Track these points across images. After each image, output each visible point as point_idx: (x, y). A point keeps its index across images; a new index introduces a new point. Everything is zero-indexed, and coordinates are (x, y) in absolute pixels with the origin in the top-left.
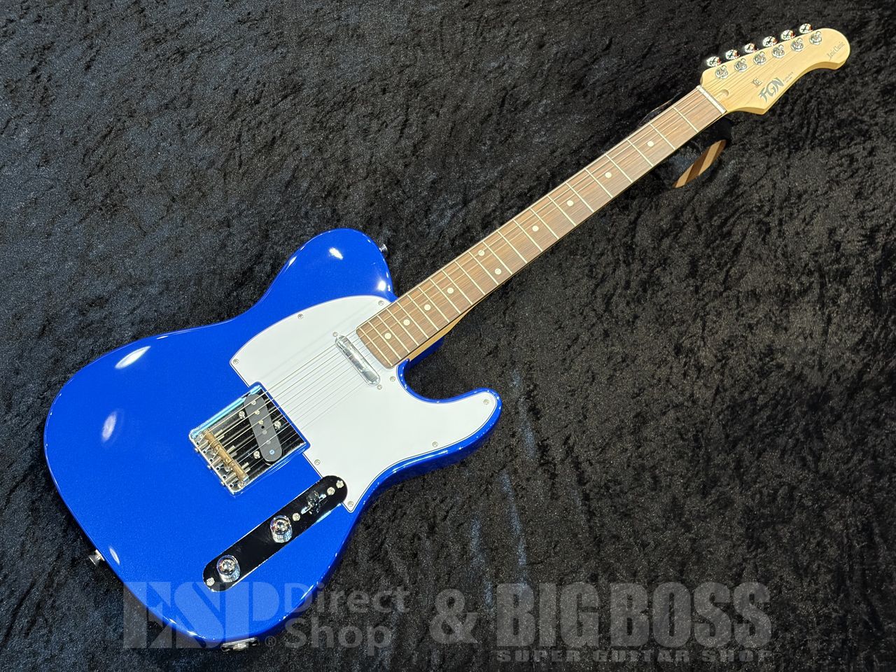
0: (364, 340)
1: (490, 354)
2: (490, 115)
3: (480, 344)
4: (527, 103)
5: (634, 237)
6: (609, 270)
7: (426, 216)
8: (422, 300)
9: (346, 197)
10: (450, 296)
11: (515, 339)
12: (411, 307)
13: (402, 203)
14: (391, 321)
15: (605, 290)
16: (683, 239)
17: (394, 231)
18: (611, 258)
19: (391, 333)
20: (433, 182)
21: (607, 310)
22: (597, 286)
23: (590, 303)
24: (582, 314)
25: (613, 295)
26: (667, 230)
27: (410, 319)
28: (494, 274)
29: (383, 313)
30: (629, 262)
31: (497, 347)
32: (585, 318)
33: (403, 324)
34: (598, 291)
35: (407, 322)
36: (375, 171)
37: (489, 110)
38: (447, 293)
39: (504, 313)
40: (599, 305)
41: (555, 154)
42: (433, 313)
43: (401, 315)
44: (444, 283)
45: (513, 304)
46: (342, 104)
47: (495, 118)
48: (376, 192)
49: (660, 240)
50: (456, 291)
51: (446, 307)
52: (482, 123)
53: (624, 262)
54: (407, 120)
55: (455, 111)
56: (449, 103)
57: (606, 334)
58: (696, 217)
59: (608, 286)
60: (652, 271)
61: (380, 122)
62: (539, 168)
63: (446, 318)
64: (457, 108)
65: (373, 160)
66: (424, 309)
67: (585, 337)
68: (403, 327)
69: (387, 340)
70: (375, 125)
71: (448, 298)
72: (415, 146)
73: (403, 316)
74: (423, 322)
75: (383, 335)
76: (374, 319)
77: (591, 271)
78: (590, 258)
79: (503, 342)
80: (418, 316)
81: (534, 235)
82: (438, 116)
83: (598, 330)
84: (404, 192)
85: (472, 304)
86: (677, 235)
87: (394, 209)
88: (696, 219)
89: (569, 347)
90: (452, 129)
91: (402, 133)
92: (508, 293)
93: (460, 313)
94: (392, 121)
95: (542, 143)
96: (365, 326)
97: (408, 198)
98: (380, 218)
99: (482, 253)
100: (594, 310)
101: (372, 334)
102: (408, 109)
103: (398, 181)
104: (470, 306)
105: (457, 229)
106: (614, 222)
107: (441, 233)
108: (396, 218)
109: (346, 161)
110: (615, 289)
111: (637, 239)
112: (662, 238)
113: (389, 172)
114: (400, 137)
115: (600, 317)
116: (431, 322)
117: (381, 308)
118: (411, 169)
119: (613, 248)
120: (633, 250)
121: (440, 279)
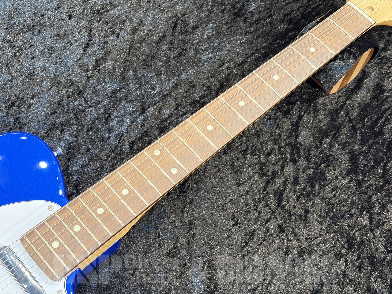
0: (29, 249)
1: (169, 254)
2: (164, 37)
3: (159, 244)
4: (196, 27)
5: (297, 137)
6: (278, 167)
7: (106, 123)
8: (95, 204)
9: (30, 107)
10: (124, 197)
11: (193, 237)
12: (84, 210)
13: (84, 111)
14: (59, 228)
15: (276, 186)
16: (342, 138)
17: (75, 137)
18: (278, 157)
19: (59, 241)
20: (114, 93)
21: (280, 205)
22: (268, 182)
23: (263, 199)
24: (256, 210)
25: (283, 191)
26: (326, 131)
27: (81, 225)
28: (170, 174)
29: (51, 219)
30: (295, 160)
31: (175, 246)
32: (259, 214)
33: (73, 230)
34: (270, 187)
35: (77, 228)
36: (59, 83)
37: (163, 32)
38: (121, 195)
39: (182, 212)
40: (272, 201)
41: (223, 68)
42: (106, 217)
43: (71, 221)
44: (119, 185)
45: (191, 202)
46: (31, 28)
47: (168, 39)
48: (59, 102)
49: (321, 140)
50: (131, 192)
51: (120, 209)
52: (157, 43)
53: (291, 160)
54: (90, 41)
55: (133, 33)
56: (128, 27)
57: (281, 229)
58: (350, 118)
59: (279, 182)
60: (317, 168)
61: (66, 42)
62: (208, 79)
63: (120, 222)
64: (135, 30)
65: (58, 74)
66: (96, 213)
67: (261, 232)
68: (73, 234)
69: (54, 249)
70: (60, 44)
71: (122, 201)
72: (97, 61)
73: (73, 221)
74: (95, 227)
75: (50, 244)
76: (41, 227)
77: (261, 169)
78: (259, 157)
79: (182, 241)
80: (90, 221)
81: (209, 133)
82: (118, 37)
83: (273, 226)
84: (86, 102)
85: (148, 205)
86: (335, 134)
87: (76, 117)
88: (350, 121)
89: (246, 243)
90: (130, 48)
91: (85, 50)
92: (184, 192)
93: (135, 215)
94: (76, 41)
95: (211, 58)
96: (30, 234)
97: (90, 106)
98: (62, 124)
99: (157, 153)
100: (267, 206)
101: (38, 243)
102: (91, 31)
103: (81, 92)
104: (146, 207)
105: (135, 133)
106: (278, 124)
107: (120, 137)
108: (77, 125)
109: (31, 75)
110: (285, 185)
111: (300, 139)
112: (323, 138)
113: (72, 83)
114: (84, 54)
115: (273, 212)
116: (104, 227)
117: (49, 213)
118: (93, 81)
119: (280, 147)
120: (298, 149)
121: (114, 180)
